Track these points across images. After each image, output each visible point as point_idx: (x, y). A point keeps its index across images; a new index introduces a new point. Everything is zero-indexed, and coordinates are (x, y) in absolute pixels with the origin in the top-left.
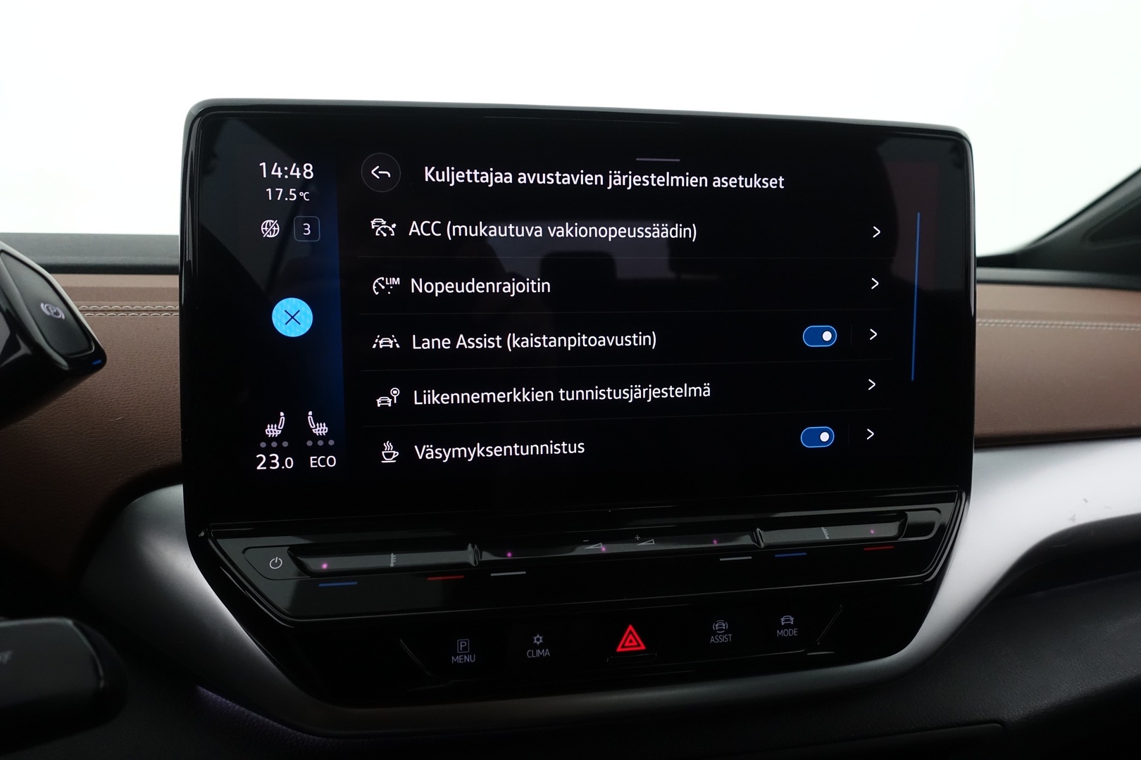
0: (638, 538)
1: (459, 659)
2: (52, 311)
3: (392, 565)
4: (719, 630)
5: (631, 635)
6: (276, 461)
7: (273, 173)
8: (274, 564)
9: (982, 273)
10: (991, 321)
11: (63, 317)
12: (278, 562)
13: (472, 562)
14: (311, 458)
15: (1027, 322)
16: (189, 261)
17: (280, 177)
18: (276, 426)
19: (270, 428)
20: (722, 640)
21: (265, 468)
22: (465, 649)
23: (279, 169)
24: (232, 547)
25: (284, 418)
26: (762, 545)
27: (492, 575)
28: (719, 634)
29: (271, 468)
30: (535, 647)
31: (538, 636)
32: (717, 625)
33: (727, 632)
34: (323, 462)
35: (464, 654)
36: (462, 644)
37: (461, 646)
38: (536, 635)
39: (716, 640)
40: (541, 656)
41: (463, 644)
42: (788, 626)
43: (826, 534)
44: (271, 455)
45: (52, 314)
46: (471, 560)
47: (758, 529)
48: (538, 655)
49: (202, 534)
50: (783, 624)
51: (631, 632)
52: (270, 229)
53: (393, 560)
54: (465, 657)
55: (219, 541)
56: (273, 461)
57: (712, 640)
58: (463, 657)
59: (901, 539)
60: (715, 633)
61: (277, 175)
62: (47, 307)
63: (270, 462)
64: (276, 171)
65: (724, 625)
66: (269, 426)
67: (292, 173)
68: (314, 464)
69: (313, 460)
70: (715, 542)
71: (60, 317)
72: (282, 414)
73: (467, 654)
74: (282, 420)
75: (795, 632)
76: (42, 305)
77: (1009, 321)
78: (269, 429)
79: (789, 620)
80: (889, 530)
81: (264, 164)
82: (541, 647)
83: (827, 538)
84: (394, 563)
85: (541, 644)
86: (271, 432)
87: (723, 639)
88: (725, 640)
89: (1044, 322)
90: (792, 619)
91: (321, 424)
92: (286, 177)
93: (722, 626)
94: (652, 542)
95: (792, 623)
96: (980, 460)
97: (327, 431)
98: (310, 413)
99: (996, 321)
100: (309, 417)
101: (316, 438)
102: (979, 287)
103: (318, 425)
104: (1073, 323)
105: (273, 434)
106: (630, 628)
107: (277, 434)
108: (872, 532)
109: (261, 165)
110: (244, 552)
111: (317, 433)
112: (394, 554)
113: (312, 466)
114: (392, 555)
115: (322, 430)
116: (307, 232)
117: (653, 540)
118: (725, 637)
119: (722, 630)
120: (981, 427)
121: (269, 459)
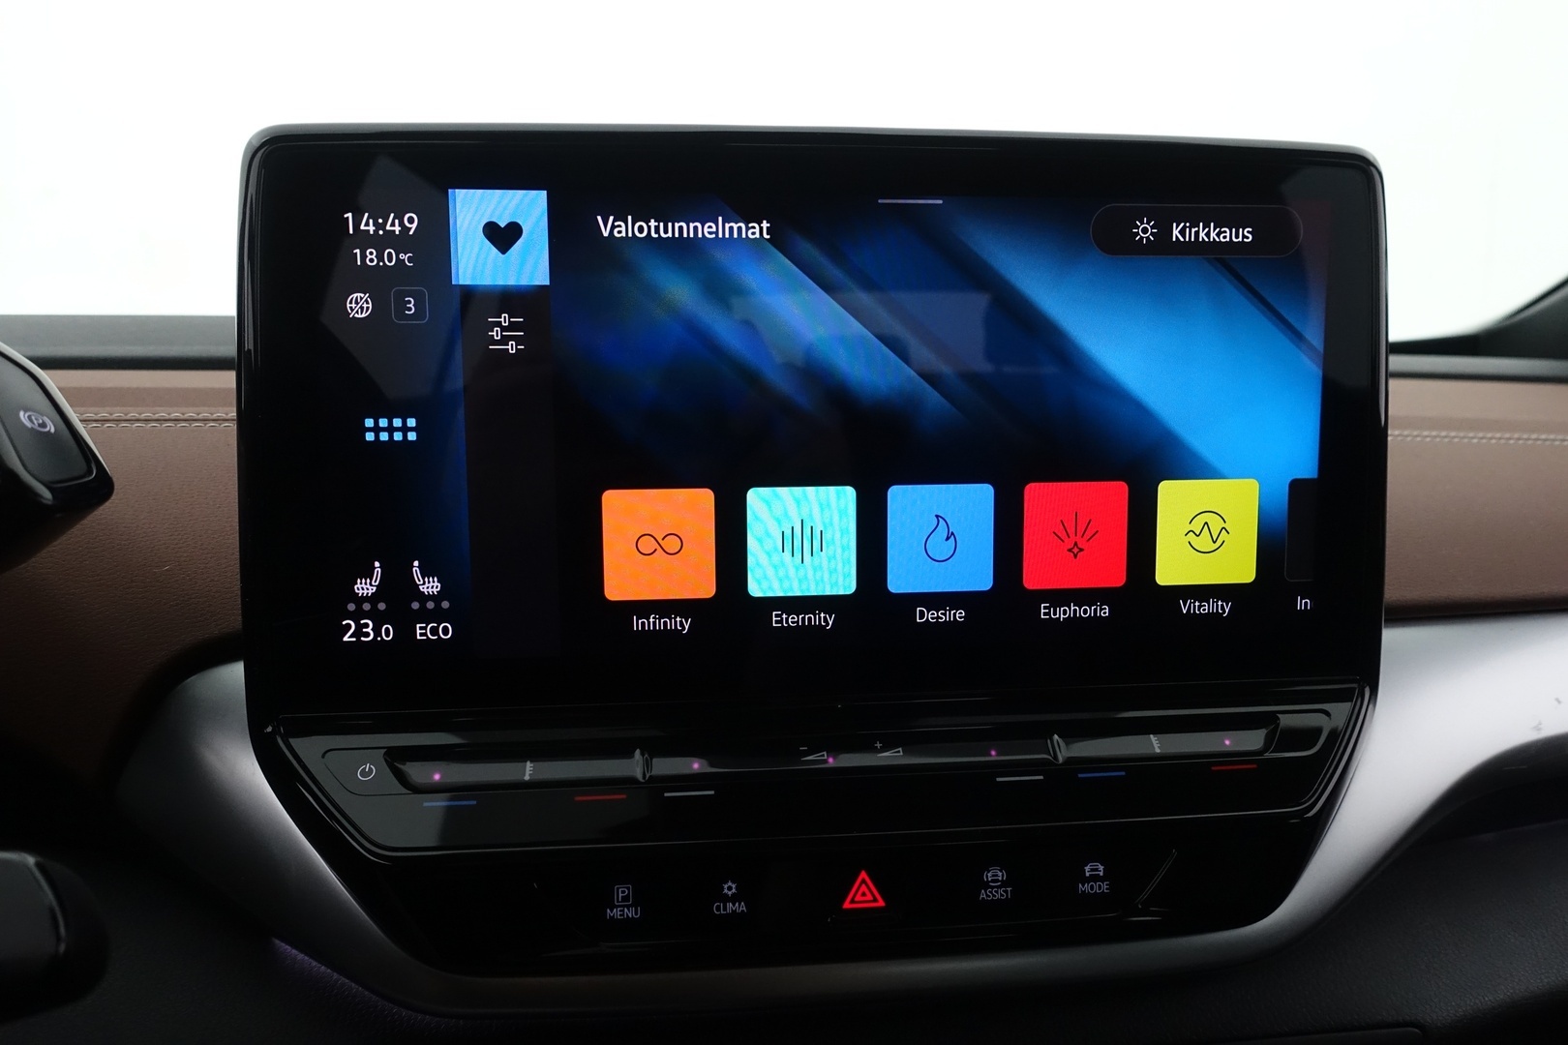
0: (878, 745)
1: (616, 913)
2: (35, 422)
3: (527, 778)
4: (993, 881)
5: (864, 885)
6: (369, 630)
7: (362, 227)
8: (363, 773)
9: (1397, 362)
10: (1426, 433)
11: (53, 430)
12: (369, 770)
13: (639, 776)
14: (418, 626)
15: (1481, 435)
16: (249, 350)
17: (372, 232)
18: (368, 581)
19: (361, 583)
20: (998, 896)
21: (354, 639)
22: (626, 899)
23: (371, 221)
24: (309, 749)
25: (379, 570)
26: (1061, 760)
27: (666, 795)
28: (993, 887)
29: (362, 639)
30: (726, 899)
31: (730, 884)
32: (989, 875)
33: (1004, 884)
34: (434, 631)
35: (624, 906)
36: (621, 891)
37: (620, 895)
38: (726, 882)
39: (988, 896)
40: (734, 912)
41: (623, 892)
42: (1095, 878)
43: (1156, 744)
44: (362, 622)
45: (36, 427)
46: (638, 774)
47: (1056, 737)
48: (729, 911)
49: (269, 729)
50: (1087, 874)
51: (864, 881)
52: (359, 305)
53: (528, 771)
54: (626, 910)
55: (292, 741)
56: (364, 630)
57: (983, 895)
58: (623, 911)
59: (1267, 755)
60: (986, 886)
61: (369, 231)
62: (29, 417)
63: (360, 631)
64: (367, 224)
65: (1001, 875)
66: (359, 581)
67: (388, 228)
68: (421, 635)
69: (421, 628)
70: (993, 753)
71: (48, 429)
72: (377, 564)
73: (628, 907)
74: (378, 572)
75: (1105, 886)
76: (22, 413)
77: (1453, 434)
78: (359, 585)
79: (1097, 870)
80: (1252, 740)
81: (350, 215)
82: (734, 899)
83: (1158, 751)
84: (530, 775)
85: (733, 894)
86: (363, 589)
87: (999, 894)
88: (1001, 895)
89: (1507, 435)
90: (1101, 868)
91: (431, 579)
92: (381, 232)
93: (997, 876)
94: (899, 752)
95: (1101, 874)
96: (1394, 639)
97: (439, 589)
98: (416, 563)
99: (1434, 433)
100: (414, 569)
101: (424, 598)
102: (1392, 383)
103: (426, 579)
104: (1552, 437)
105: (365, 592)
106: (863, 875)
107: (370, 592)
108: (1227, 742)
109: (346, 216)
110: (323, 756)
111: (425, 591)
112: (531, 762)
113: (419, 637)
114: (529, 764)
115: (432, 587)
116: (410, 309)
117: (900, 749)
118: (1001, 891)
119: (998, 881)
120: (1394, 591)
121: (360, 627)
